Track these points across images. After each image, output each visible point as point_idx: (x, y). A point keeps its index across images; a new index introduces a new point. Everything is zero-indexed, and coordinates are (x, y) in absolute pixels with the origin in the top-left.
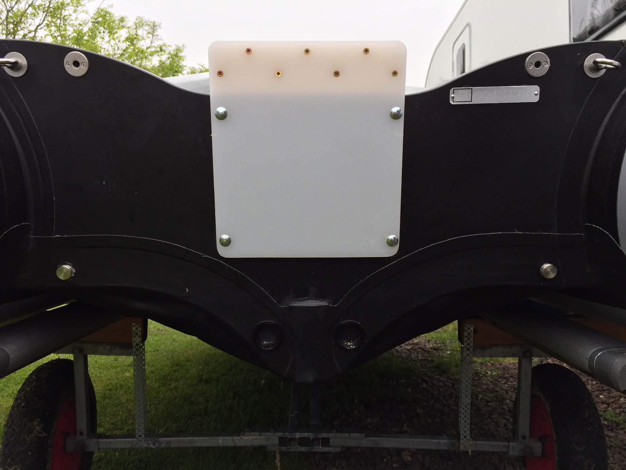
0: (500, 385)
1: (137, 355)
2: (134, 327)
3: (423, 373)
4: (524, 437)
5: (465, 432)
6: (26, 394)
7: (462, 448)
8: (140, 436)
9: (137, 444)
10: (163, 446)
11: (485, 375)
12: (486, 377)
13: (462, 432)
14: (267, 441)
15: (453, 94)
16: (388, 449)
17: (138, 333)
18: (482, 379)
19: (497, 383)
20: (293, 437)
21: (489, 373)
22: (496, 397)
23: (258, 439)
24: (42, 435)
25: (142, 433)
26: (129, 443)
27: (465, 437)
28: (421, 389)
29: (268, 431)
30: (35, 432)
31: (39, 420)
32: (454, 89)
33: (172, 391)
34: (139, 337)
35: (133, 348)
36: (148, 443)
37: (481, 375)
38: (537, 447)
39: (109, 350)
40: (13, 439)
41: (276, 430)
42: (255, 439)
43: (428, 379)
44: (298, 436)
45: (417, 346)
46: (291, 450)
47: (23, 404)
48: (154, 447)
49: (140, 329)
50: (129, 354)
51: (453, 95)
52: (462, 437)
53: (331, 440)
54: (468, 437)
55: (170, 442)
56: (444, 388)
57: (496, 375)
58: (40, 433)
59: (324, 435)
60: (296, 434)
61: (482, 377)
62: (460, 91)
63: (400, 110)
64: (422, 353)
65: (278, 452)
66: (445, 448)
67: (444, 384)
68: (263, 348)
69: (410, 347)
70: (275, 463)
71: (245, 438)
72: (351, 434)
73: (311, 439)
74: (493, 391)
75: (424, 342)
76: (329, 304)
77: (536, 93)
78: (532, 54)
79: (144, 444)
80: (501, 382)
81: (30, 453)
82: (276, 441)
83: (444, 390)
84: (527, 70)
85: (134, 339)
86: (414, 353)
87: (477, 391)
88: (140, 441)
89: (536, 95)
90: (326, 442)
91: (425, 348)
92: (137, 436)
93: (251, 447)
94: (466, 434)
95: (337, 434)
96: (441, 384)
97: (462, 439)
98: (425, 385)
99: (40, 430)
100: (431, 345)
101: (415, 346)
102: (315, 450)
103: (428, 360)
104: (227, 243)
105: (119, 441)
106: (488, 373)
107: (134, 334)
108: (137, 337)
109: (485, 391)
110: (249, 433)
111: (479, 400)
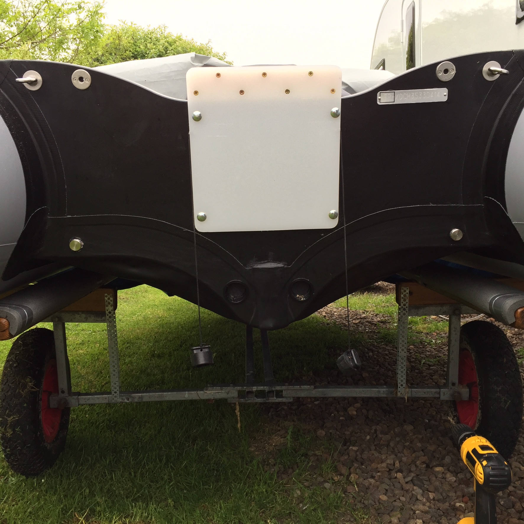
0: (443, 351)
1: (110, 322)
2: (106, 297)
3: (370, 343)
4: (454, 384)
5: (402, 381)
6: (16, 357)
7: (399, 394)
8: (115, 392)
9: (113, 399)
10: (136, 400)
11: (429, 344)
12: (431, 345)
13: (399, 381)
14: (228, 394)
15: (380, 96)
16: (334, 398)
17: (110, 302)
18: (426, 347)
19: (441, 350)
20: (251, 390)
21: (434, 341)
22: (439, 361)
23: (219, 392)
24: (35, 390)
25: (116, 389)
26: (106, 399)
27: (402, 385)
28: (367, 357)
29: (228, 386)
30: (28, 387)
31: (30, 377)
32: (380, 93)
33: (127, 365)
34: (111, 306)
35: (107, 316)
36: (122, 399)
37: (426, 344)
38: (465, 392)
39: (85, 318)
40: (9, 393)
41: (235, 384)
42: (217, 392)
43: (374, 349)
44: (255, 389)
45: (365, 320)
46: (249, 401)
47: (15, 365)
48: (128, 402)
49: (112, 299)
50: (104, 321)
51: (379, 98)
52: (399, 385)
53: (284, 391)
54: (404, 385)
55: (141, 397)
56: (390, 356)
57: (440, 342)
58: (32, 388)
59: (278, 388)
60: (253, 387)
61: (426, 345)
62: (385, 94)
63: (338, 110)
64: (369, 326)
65: (237, 403)
66: (385, 396)
67: (390, 352)
68: (233, 302)
69: (357, 321)
70: (235, 413)
71: (208, 392)
72: (302, 386)
73: (267, 391)
74: (435, 357)
75: (372, 316)
76: (284, 265)
77: (445, 94)
78: (442, 63)
79: (119, 400)
80: (444, 349)
81: (25, 405)
82: (236, 394)
83: (389, 357)
84: (438, 77)
85: (106, 308)
86: (361, 327)
87: (421, 357)
88: (115, 397)
89: (445, 95)
90: (279, 394)
91: (372, 322)
92: (113, 393)
93: (213, 399)
94: (402, 383)
95: (289, 387)
96: (387, 352)
97: (400, 387)
98: (371, 354)
99: (32, 386)
100: (379, 319)
101: (362, 320)
102: (270, 401)
103: (375, 331)
104: (202, 219)
105: (97, 397)
106: (432, 341)
107: (106, 303)
108: (109, 305)
109: (428, 357)
110: (212, 388)
111: (422, 364)
